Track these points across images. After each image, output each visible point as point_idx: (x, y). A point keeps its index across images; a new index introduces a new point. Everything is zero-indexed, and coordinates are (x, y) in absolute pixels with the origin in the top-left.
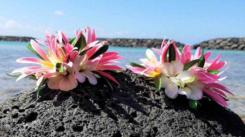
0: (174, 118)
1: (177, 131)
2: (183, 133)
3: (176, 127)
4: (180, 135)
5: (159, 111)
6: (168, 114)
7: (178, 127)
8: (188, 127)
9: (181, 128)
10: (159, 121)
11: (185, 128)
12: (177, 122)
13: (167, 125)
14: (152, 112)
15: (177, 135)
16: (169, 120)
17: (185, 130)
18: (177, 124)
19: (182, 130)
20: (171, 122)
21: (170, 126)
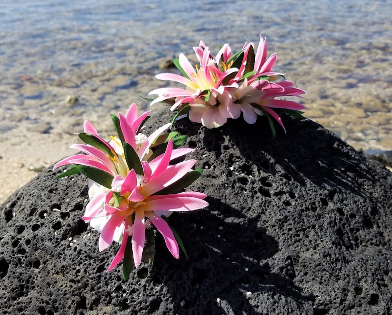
0: (288, 214)
1: (291, 237)
2: (299, 241)
3: (290, 230)
4: (295, 245)
5: (265, 203)
6: (278, 207)
7: (294, 230)
8: (309, 227)
9: (297, 232)
10: (265, 221)
11: (304, 230)
12: (291, 222)
13: (277, 228)
14: (254, 205)
15: (290, 245)
16: (280, 220)
17: (304, 234)
18: (291, 224)
19: (298, 235)
20: (283, 222)
21: (281, 229)
